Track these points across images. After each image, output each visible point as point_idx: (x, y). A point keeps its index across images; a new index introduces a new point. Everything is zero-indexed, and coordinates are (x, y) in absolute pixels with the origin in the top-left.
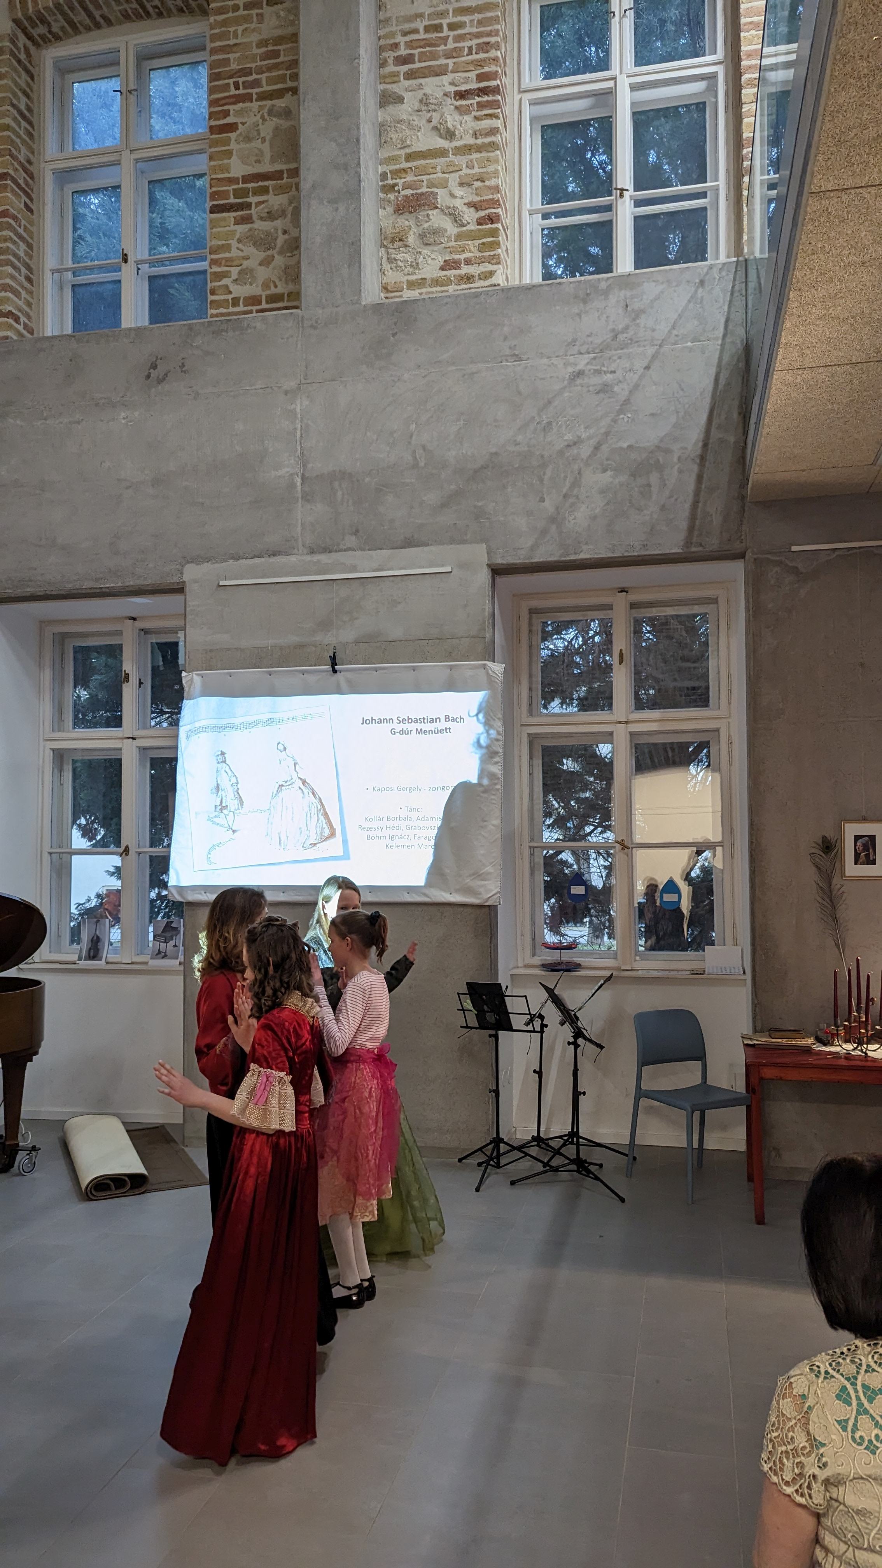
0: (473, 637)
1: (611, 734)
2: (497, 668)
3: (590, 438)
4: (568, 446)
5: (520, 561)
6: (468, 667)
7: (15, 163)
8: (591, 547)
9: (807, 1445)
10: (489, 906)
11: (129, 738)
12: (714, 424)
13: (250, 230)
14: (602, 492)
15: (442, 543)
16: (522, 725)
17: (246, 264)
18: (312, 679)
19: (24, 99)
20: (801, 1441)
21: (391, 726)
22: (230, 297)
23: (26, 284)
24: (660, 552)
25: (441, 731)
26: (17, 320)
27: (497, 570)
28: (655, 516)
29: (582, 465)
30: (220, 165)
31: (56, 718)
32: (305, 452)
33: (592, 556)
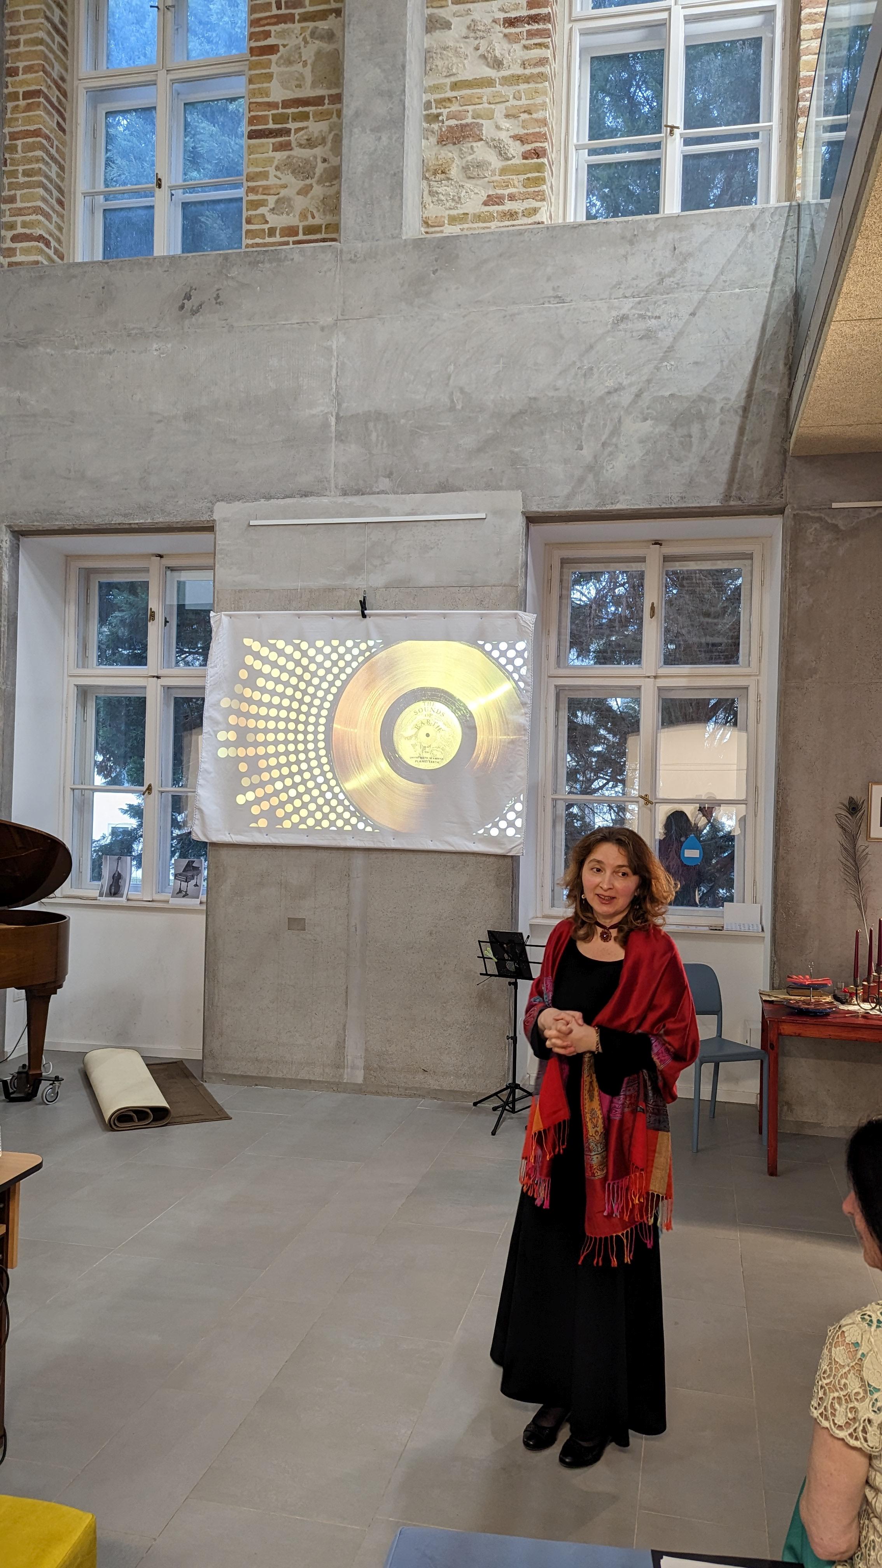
0: (505, 585)
1: (639, 688)
2: (529, 618)
3: (631, 385)
4: (609, 393)
5: (557, 510)
6: (501, 617)
7: (49, 80)
8: (628, 498)
9: (861, 1391)
10: (512, 856)
11: (154, 677)
12: (758, 374)
13: (289, 157)
14: (641, 441)
15: (477, 489)
16: (550, 677)
17: (283, 192)
18: (341, 623)
19: (57, 11)
20: (854, 1386)
22: (266, 227)
23: (57, 207)
24: (698, 505)
26: (48, 244)
27: (531, 517)
28: (695, 468)
29: (622, 413)
30: (259, 88)
31: (80, 654)
32: (340, 391)
33: (628, 507)
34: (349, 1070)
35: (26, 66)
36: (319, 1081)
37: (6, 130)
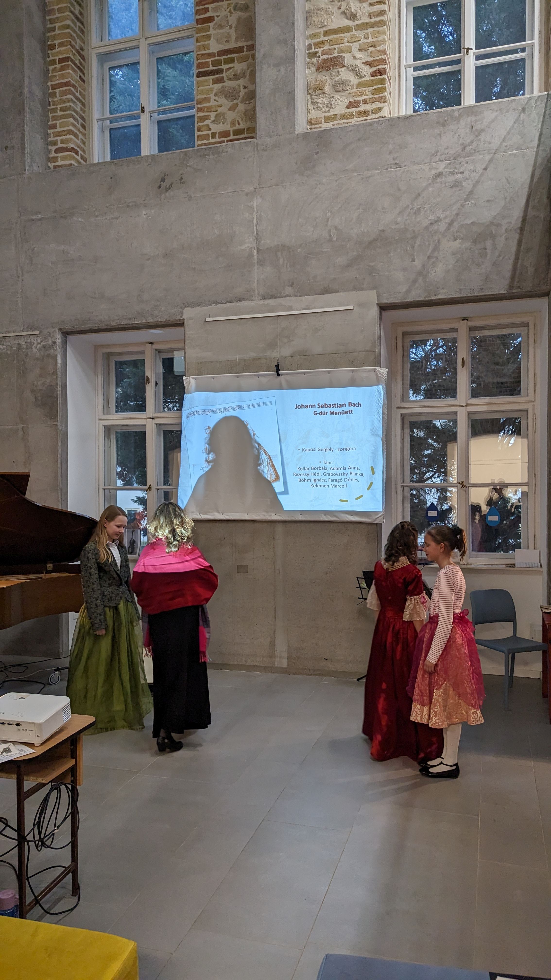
0: (367, 351)
1: (456, 413)
2: (383, 371)
3: (445, 218)
4: (431, 224)
5: (399, 301)
6: (364, 371)
7: (73, 50)
8: (446, 291)
10: (377, 524)
11: (150, 418)
12: (530, 206)
13: (223, 87)
14: (453, 254)
15: (348, 290)
16: (397, 408)
17: (220, 110)
18: (264, 380)
19: (78, 7)
21: (314, 409)
22: (210, 132)
23: (82, 129)
24: (492, 293)
25: (346, 413)
26: (77, 153)
27: (382, 307)
28: (489, 270)
29: (440, 236)
30: (203, 45)
31: (105, 405)
32: (259, 233)
33: (446, 297)
34: (278, 659)
35: (60, 43)
36: (260, 666)
37: (49, 84)
